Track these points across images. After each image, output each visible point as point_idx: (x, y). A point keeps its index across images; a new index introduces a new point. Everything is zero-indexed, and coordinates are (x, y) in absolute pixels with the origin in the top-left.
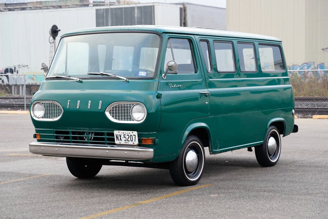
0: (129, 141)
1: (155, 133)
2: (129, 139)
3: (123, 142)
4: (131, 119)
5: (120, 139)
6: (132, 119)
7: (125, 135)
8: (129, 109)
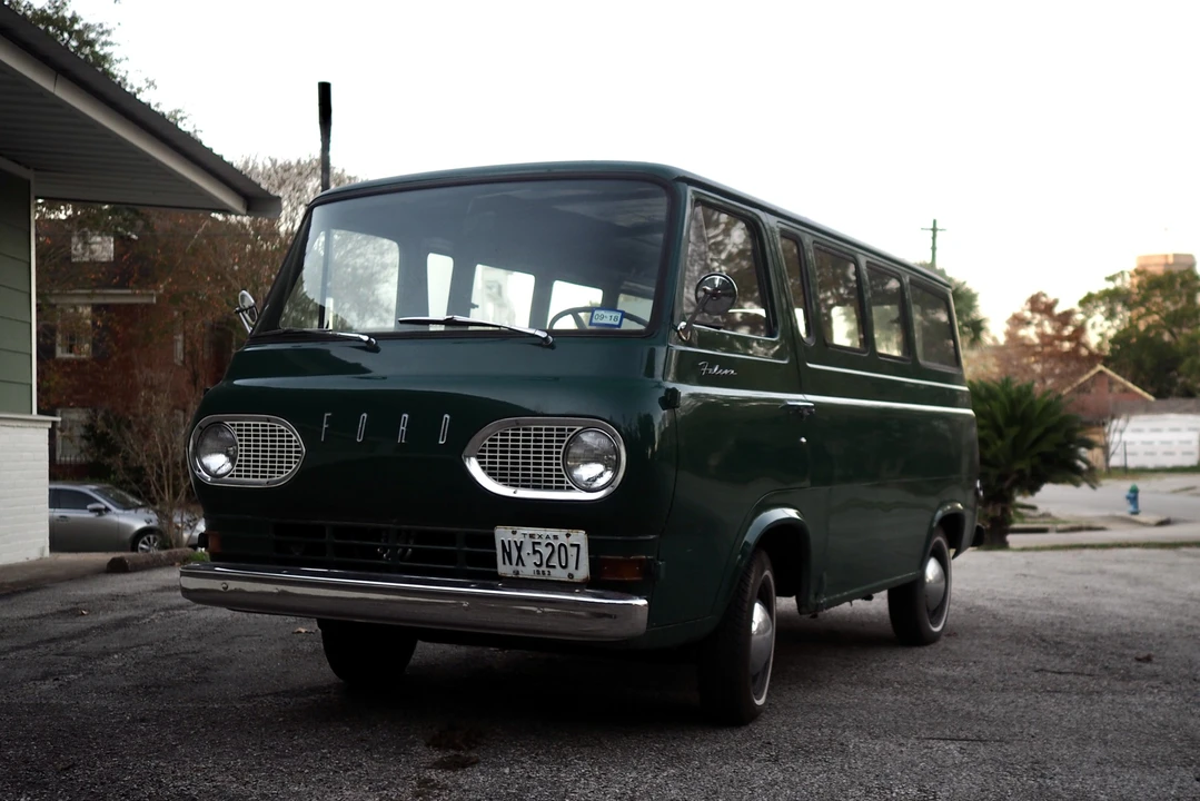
0: (554, 567)
1: (652, 537)
2: (555, 561)
3: (528, 571)
4: (563, 482)
5: (520, 557)
6: (565, 485)
7: (539, 543)
8: (557, 447)
